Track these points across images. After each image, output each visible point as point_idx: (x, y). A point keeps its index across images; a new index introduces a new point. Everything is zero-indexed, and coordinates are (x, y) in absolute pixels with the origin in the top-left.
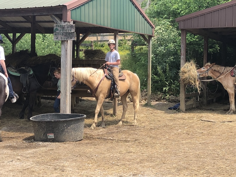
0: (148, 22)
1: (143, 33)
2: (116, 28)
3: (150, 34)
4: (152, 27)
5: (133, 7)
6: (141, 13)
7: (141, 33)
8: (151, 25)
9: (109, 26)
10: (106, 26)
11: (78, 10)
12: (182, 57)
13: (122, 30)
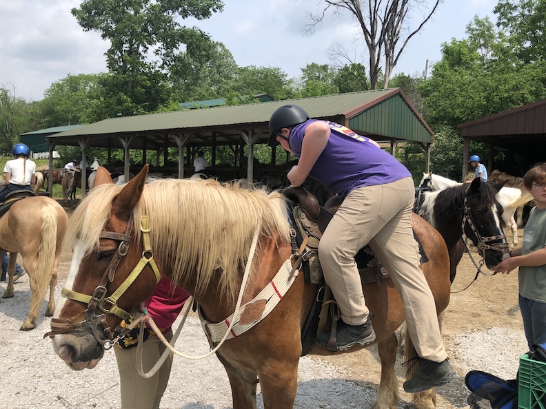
0: (427, 130)
1: (421, 141)
2: (393, 136)
3: (429, 142)
4: (431, 135)
5: (412, 114)
6: (420, 120)
7: (419, 140)
8: (430, 132)
9: (386, 135)
10: (383, 134)
11: (356, 119)
13: (399, 137)
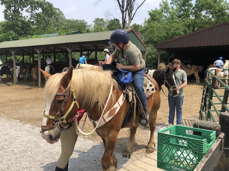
1: (142, 50)
6: (141, 42)
8: (145, 47)
12: (159, 60)
